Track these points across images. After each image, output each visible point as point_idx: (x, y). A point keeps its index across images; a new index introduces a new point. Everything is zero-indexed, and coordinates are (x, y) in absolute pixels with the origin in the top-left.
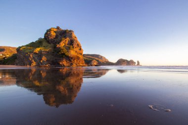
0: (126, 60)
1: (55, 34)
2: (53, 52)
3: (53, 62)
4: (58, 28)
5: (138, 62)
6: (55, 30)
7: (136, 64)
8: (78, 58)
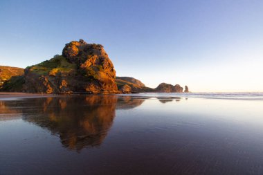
0: (170, 85)
1: (78, 50)
2: (76, 75)
3: (76, 87)
4: (81, 41)
5: (186, 88)
6: (77, 44)
7: (183, 91)
8: (110, 82)
